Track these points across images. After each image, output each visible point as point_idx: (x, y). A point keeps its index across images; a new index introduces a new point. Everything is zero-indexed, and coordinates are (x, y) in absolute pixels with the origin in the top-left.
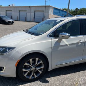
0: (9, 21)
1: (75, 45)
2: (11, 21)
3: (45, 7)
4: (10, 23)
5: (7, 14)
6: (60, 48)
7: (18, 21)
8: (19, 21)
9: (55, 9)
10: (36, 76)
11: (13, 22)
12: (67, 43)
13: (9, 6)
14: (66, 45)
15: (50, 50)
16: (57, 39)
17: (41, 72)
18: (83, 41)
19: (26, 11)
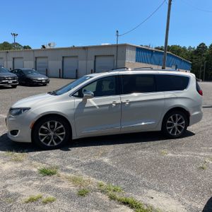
0: (39, 79)
1: (108, 107)
2: (43, 78)
3: (117, 46)
4: (41, 83)
5: (37, 65)
6: (85, 110)
7: (60, 78)
8: (63, 78)
9: (138, 49)
10: (55, 144)
11: (47, 82)
12: (95, 105)
13: (44, 47)
14: (94, 107)
15: (73, 112)
16: (81, 100)
17: (62, 139)
18: (118, 102)
19: (77, 57)
